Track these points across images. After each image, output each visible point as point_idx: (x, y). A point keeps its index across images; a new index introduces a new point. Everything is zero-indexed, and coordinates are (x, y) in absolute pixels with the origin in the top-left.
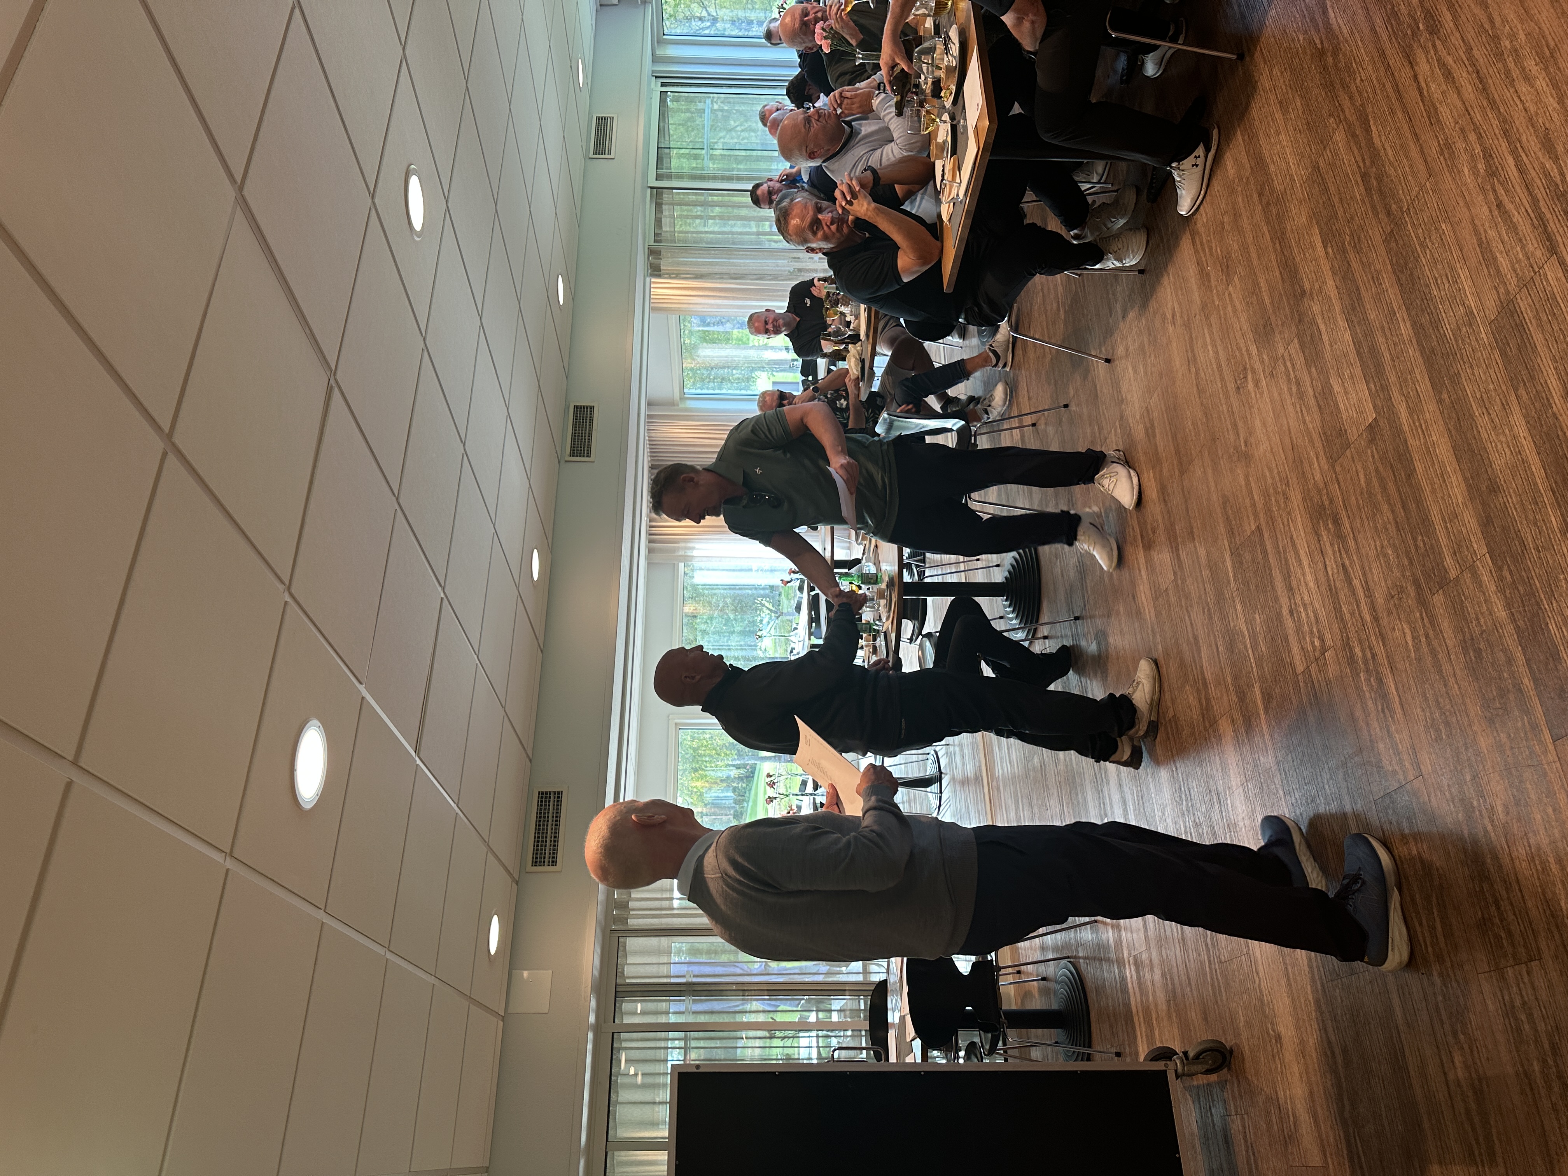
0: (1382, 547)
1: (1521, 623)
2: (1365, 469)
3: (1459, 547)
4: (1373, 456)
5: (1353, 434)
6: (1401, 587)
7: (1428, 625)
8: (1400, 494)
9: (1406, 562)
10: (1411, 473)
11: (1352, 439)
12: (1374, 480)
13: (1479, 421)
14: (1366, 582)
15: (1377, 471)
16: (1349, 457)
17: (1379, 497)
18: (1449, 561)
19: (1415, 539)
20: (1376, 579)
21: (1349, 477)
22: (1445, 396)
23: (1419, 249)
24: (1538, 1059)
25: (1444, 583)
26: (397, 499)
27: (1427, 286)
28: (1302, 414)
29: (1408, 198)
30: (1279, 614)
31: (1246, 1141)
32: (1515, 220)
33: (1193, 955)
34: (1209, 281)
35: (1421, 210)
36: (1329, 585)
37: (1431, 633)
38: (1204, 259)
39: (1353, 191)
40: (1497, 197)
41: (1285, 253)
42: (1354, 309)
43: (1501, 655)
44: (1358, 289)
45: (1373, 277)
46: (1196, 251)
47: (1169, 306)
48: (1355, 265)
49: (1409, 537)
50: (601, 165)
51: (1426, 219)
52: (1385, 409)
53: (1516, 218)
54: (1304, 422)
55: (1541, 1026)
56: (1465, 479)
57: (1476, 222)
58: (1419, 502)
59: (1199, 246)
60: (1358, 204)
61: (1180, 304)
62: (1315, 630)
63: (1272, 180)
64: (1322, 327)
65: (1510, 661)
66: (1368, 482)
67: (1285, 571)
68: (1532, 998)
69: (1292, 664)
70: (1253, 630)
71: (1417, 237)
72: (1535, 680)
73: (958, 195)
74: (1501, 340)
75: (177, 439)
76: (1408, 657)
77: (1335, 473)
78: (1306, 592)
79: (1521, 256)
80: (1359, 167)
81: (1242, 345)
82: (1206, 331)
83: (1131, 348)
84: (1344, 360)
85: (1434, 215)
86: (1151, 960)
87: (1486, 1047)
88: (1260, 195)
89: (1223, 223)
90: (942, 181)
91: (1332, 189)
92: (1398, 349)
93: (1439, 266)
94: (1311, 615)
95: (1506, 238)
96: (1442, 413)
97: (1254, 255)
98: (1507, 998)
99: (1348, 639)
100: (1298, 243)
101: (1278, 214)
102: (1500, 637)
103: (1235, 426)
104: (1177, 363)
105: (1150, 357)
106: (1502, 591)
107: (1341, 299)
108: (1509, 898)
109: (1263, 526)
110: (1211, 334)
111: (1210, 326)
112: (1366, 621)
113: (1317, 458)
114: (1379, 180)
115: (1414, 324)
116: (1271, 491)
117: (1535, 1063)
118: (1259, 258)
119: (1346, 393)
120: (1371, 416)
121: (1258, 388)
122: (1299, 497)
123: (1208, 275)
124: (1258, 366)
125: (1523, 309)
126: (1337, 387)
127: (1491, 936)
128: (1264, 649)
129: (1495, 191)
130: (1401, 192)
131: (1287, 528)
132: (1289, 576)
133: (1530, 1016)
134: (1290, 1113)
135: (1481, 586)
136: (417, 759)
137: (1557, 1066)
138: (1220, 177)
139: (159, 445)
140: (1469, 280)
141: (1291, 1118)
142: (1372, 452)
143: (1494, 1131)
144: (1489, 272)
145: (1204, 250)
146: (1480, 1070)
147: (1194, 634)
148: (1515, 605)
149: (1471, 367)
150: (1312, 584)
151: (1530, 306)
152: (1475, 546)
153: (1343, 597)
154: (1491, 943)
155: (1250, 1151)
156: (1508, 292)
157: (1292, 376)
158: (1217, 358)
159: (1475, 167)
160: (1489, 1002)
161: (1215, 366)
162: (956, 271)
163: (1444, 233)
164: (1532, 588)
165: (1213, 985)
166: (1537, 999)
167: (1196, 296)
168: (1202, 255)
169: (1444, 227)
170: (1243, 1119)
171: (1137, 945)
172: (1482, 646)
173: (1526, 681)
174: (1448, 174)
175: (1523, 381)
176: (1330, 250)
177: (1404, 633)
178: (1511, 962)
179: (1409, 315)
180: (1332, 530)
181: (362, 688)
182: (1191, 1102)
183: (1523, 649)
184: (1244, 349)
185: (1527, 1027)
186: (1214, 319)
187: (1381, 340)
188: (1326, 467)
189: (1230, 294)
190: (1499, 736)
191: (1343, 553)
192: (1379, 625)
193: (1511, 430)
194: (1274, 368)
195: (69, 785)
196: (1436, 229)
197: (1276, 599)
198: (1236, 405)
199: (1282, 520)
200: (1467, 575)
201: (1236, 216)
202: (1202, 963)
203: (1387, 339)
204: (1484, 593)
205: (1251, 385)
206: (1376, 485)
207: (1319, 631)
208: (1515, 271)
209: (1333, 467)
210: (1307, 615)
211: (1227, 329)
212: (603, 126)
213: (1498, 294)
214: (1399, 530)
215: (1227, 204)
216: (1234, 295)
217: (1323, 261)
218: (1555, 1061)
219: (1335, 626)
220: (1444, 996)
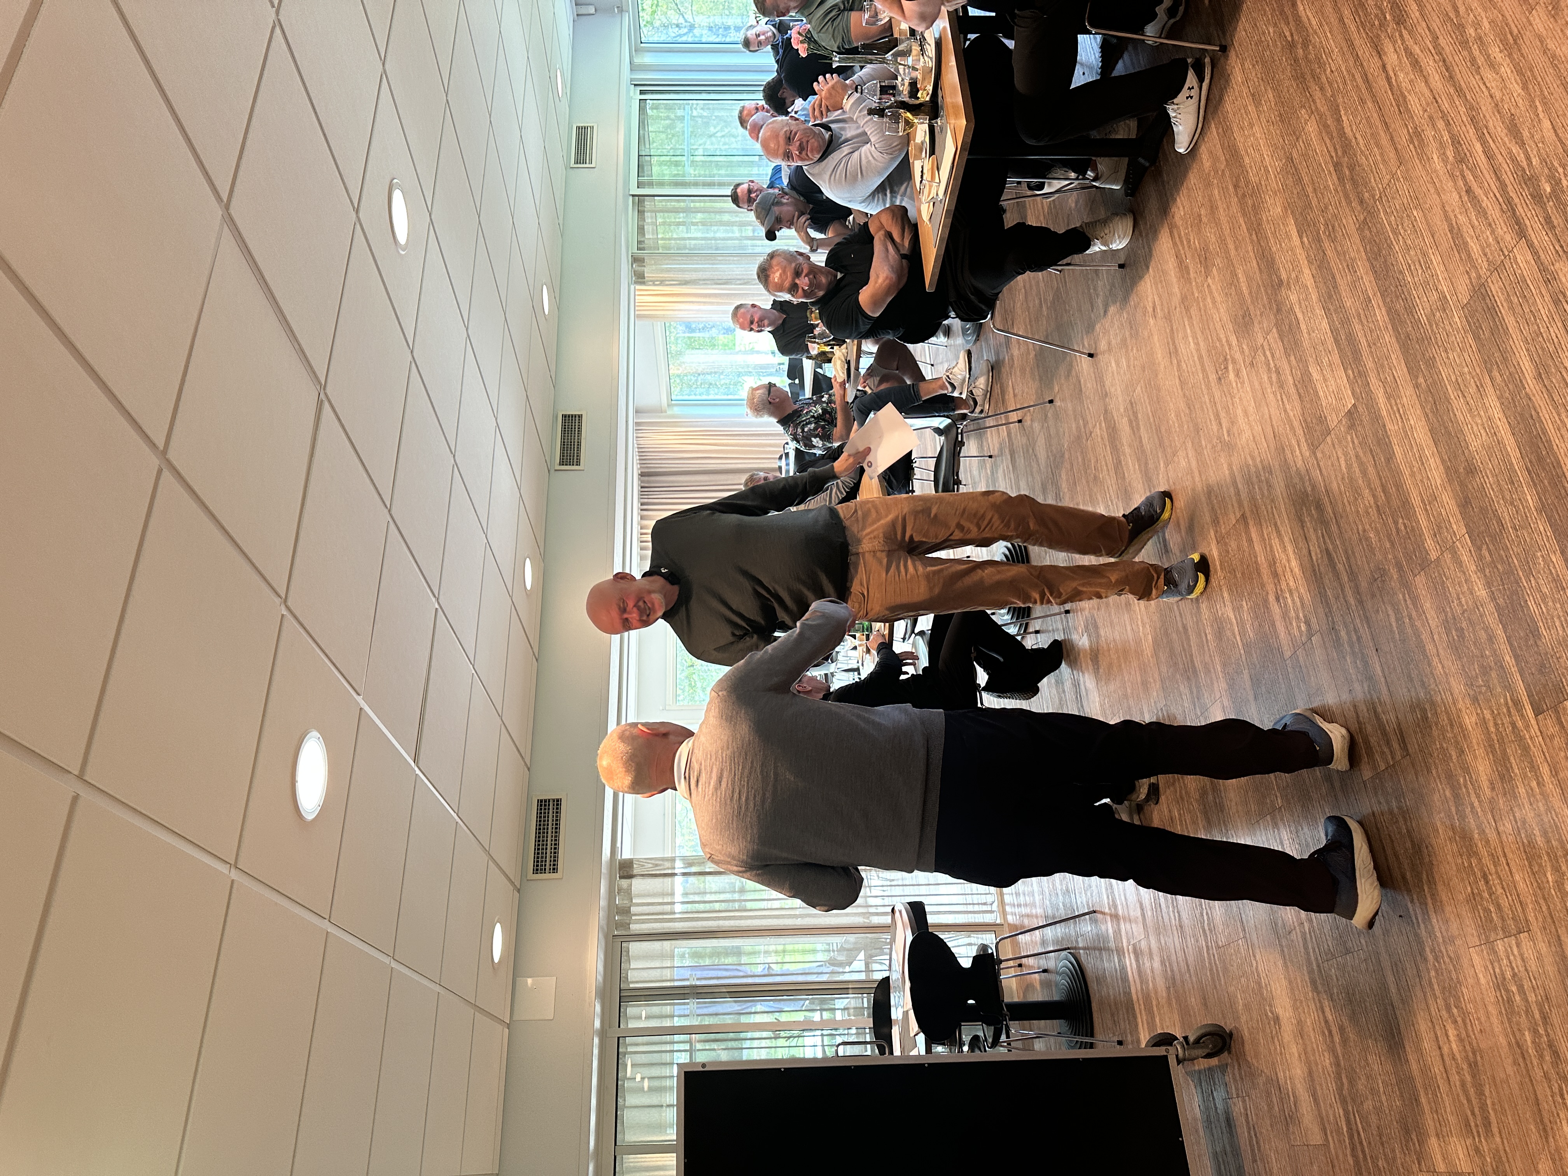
0: (1364, 531)
1: (1501, 601)
2: (1346, 454)
3: (1439, 528)
4: (1353, 442)
5: (1333, 420)
6: (1384, 570)
7: (1411, 606)
8: (1380, 479)
9: (1388, 545)
10: (1390, 457)
11: (1332, 425)
12: (1355, 465)
13: (1455, 403)
14: (1350, 566)
15: (1357, 456)
16: (1330, 443)
17: (1360, 482)
18: (1429, 543)
19: (1396, 523)
20: (1359, 563)
21: (1330, 464)
22: (1421, 380)
23: (1391, 236)
24: (1529, 1029)
25: (1425, 564)
26: (389, 511)
27: (1401, 272)
28: (1283, 402)
29: (1380, 186)
30: (1266, 601)
31: (1248, 1122)
32: (1484, 205)
33: (1191, 941)
34: (1188, 273)
35: (1393, 198)
36: (1314, 570)
37: (1414, 614)
38: (1182, 252)
39: (1327, 181)
40: (1466, 184)
41: (1262, 244)
42: (1330, 297)
43: (1483, 635)
44: (1334, 277)
45: (1348, 266)
46: (1175, 244)
47: (1149, 299)
48: (1329, 253)
49: (1390, 520)
50: (583, 175)
51: (1398, 207)
52: (1364, 395)
53: (1485, 203)
54: (1285, 411)
55: (1532, 998)
56: (1443, 461)
57: (1447, 208)
58: (1399, 486)
59: (1177, 239)
60: (1331, 193)
61: (1160, 297)
62: (1301, 615)
63: (1247, 172)
64: (1300, 316)
65: (1491, 638)
66: (1349, 467)
67: (1270, 558)
68: (1522, 969)
69: (1279, 649)
70: (1240, 617)
71: (1390, 224)
72: (1516, 657)
73: (937, 195)
74: (1475, 323)
75: (171, 455)
76: (1393, 638)
77: (1317, 459)
78: (1291, 578)
79: (1491, 240)
80: (1332, 157)
81: (1222, 336)
82: (1186, 323)
83: (1114, 342)
84: (1321, 348)
85: (1405, 202)
86: (1150, 949)
87: (1478, 1019)
88: (1236, 187)
89: (1200, 216)
90: (921, 182)
91: (1306, 179)
92: (1375, 335)
93: (1412, 253)
94: (1297, 600)
95: (1476, 223)
96: (1419, 397)
97: (1231, 246)
98: (1497, 970)
99: (1334, 623)
100: (1274, 233)
101: (1254, 205)
102: (1481, 616)
103: (1217, 416)
104: (1159, 355)
105: (1132, 350)
106: (1482, 571)
107: (1317, 287)
108: (1497, 873)
109: (1248, 514)
110: (1192, 325)
111: (1190, 318)
112: (1351, 605)
113: (1299, 445)
114: (1351, 168)
115: (1389, 311)
116: (1254, 479)
117: (1527, 1033)
118: (1236, 250)
119: (1325, 380)
120: (1350, 402)
121: (1239, 378)
122: (1282, 484)
123: (1187, 267)
124: (1238, 356)
125: (1494, 293)
126: (1316, 375)
127: (1481, 911)
128: (1251, 635)
129: (1463, 177)
130: (1372, 180)
131: (1271, 516)
132: (1275, 563)
133: (1521, 988)
134: (1291, 1094)
135: (1462, 566)
136: (416, 769)
137: (1548, 1035)
138: (1195, 171)
139: (155, 462)
140: (1441, 266)
141: (1292, 1098)
142: (1352, 438)
143: (1489, 1102)
144: (1461, 257)
145: (1182, 242)
146: (1475, 1044)
147: (1183, 623)
148: (1495, 584)
149: (1446, 351)
150: (1297, 570)
151: (1501, 289)
152: (1455, 527)
153: (1328, 581)
154: (1480, 917)
155: (1252, 1133)
156: (1479, 277)
157: (1272, 365)
158: (1198, 350)
159: (1444, 153)
160: (1481, 976)
161: (1196, 358)
162: (938, 271)
163: (1416, 220)
164: (1510, 566)
165: (1211, 970)
166: (1526, 970)
167: (1176, 290)
168: (1181, 248)
169: (1415, 214)
170: (1244, 1101)
171: (1135, 933)
172: (1464, 625)
173: (1507, 658)
174: (1417, 161)
175: (1497, 363)
176: (1305, 239)
177: (1388, 615)
178: (1501, 935)
179: (1384, 302)
180: (1315, 516)
181: (359, 699)
182: (1193, 1087)
183: (1504, 627)
184: (1224, 340)
185: (1518, 998)
186: (1194, 311)
187: (1358, 327)
188: (1308, 454)
189: (1209, 286)
190: (1482, 712)
191: (1326, 538)
192: (1363, 608)
193: (1486, 411)
194: (1254, 358)
195: (76, 798)
196: (1408, 216)
197: (1263, 586)
198: (1217, 394)
199: (1266, 508)
200: (1448, 556)
201: (1213, 209)
202: (1200, 949)
203: (1363, 326)
204: (1464, 573)
205: (1232, 376)
206: (1357, 470)
207: (1305, 617)
208: (1485, 255)
209: (1314, 453)
210: (1293, 600)
211: (1207, 320)
212: (583, 135)
213: (1470, 278)
214: (1379, 513)
215: (1204, 197)
216: (1213, 287)
217: (1299, 251)
218: (1546, 1031)
219: (1321, 610)
220: (1436, 971)
